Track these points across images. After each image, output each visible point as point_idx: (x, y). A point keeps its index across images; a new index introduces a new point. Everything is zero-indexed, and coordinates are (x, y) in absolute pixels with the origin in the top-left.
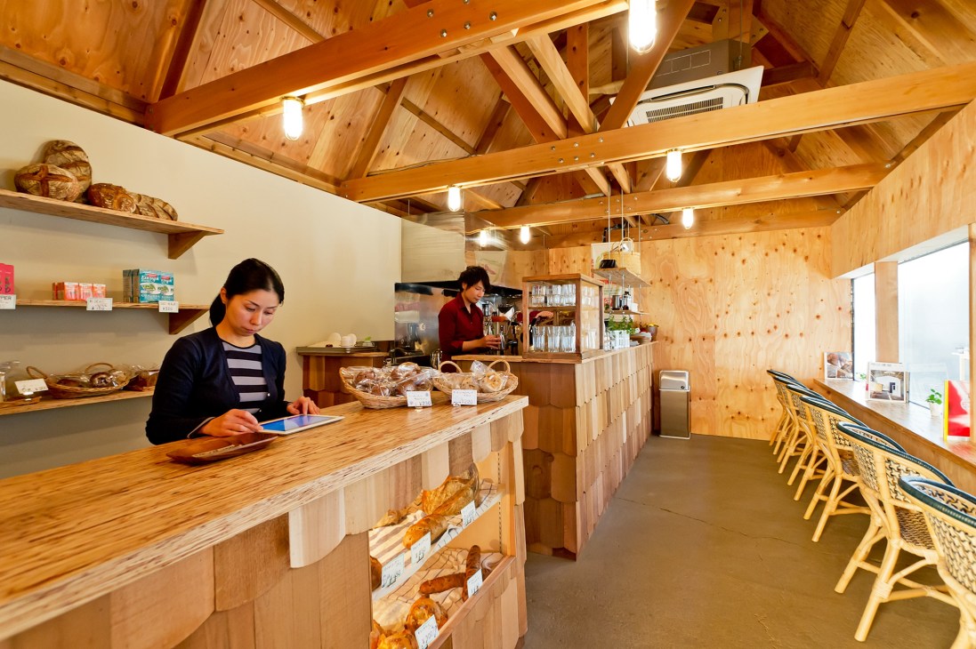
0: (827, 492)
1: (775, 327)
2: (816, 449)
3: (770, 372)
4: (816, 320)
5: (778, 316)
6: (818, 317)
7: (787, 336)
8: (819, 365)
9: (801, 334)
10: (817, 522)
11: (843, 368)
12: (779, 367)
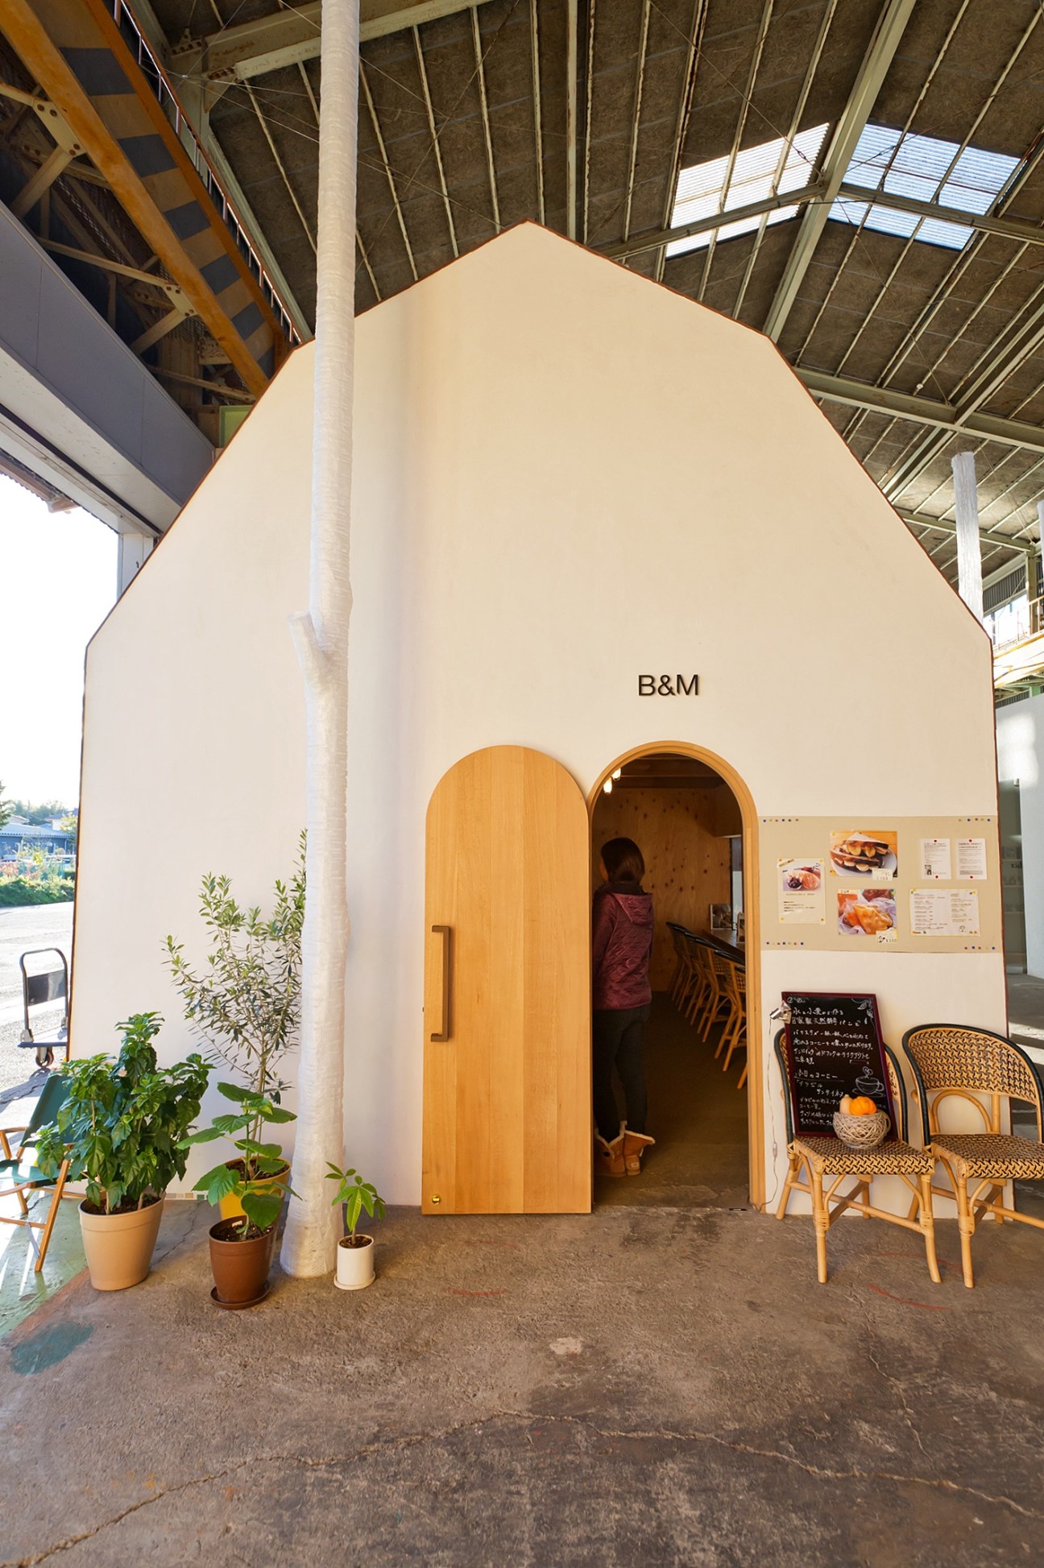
0: (710, 1011)
1: (672, 881)
2: (705, 982)
3: (668, 923)
4: (705, 875)
5: (674, 870)
6: (706, 871)
7: (681, 889)
8: (705, 916)
9: (693, 888)
10: (698, 1025)
11: (724, 918)
12: (675, 919)
